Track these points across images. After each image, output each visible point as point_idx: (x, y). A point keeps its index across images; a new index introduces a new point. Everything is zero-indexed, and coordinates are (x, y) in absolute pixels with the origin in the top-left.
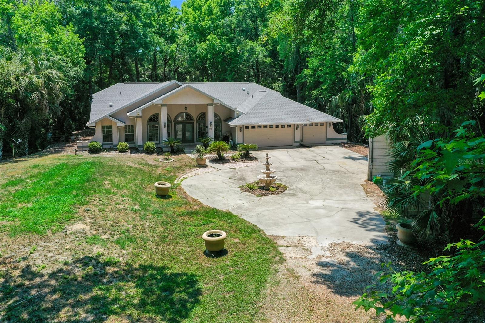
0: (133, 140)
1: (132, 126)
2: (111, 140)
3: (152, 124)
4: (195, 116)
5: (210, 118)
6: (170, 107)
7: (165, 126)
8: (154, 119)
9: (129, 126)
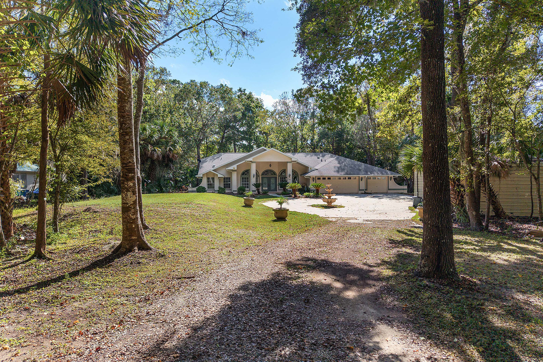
0: (230, 187)
1: (229, 178)
2: (214, 188)
3: (244, 176)
4: (277, 171)
5: (289, 171)
6: (258, 164)
7: (254, 176)
8: (246, 173)
9: (227, 178)
